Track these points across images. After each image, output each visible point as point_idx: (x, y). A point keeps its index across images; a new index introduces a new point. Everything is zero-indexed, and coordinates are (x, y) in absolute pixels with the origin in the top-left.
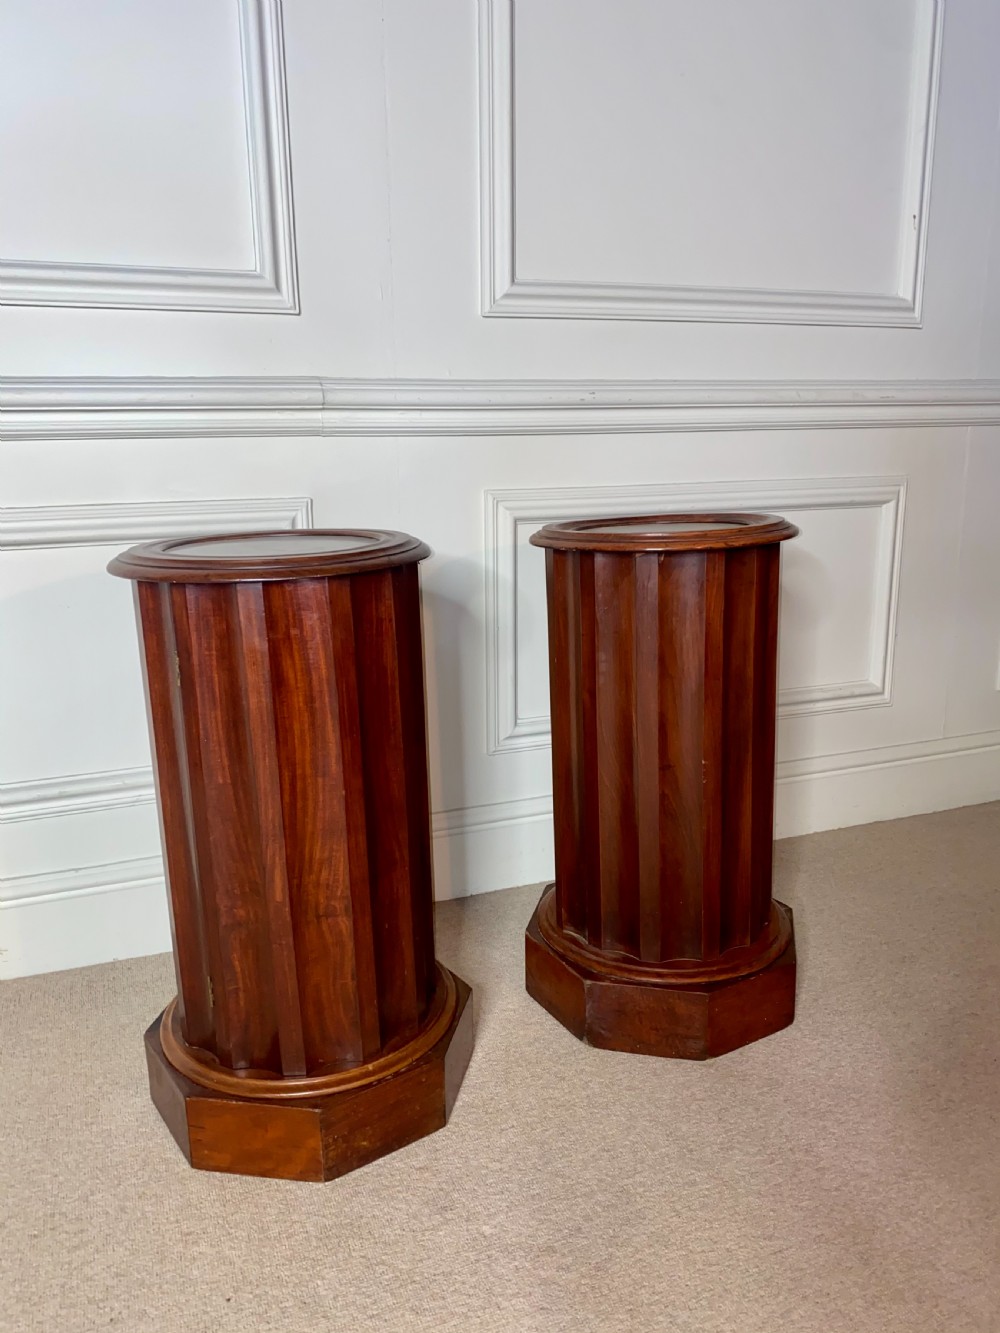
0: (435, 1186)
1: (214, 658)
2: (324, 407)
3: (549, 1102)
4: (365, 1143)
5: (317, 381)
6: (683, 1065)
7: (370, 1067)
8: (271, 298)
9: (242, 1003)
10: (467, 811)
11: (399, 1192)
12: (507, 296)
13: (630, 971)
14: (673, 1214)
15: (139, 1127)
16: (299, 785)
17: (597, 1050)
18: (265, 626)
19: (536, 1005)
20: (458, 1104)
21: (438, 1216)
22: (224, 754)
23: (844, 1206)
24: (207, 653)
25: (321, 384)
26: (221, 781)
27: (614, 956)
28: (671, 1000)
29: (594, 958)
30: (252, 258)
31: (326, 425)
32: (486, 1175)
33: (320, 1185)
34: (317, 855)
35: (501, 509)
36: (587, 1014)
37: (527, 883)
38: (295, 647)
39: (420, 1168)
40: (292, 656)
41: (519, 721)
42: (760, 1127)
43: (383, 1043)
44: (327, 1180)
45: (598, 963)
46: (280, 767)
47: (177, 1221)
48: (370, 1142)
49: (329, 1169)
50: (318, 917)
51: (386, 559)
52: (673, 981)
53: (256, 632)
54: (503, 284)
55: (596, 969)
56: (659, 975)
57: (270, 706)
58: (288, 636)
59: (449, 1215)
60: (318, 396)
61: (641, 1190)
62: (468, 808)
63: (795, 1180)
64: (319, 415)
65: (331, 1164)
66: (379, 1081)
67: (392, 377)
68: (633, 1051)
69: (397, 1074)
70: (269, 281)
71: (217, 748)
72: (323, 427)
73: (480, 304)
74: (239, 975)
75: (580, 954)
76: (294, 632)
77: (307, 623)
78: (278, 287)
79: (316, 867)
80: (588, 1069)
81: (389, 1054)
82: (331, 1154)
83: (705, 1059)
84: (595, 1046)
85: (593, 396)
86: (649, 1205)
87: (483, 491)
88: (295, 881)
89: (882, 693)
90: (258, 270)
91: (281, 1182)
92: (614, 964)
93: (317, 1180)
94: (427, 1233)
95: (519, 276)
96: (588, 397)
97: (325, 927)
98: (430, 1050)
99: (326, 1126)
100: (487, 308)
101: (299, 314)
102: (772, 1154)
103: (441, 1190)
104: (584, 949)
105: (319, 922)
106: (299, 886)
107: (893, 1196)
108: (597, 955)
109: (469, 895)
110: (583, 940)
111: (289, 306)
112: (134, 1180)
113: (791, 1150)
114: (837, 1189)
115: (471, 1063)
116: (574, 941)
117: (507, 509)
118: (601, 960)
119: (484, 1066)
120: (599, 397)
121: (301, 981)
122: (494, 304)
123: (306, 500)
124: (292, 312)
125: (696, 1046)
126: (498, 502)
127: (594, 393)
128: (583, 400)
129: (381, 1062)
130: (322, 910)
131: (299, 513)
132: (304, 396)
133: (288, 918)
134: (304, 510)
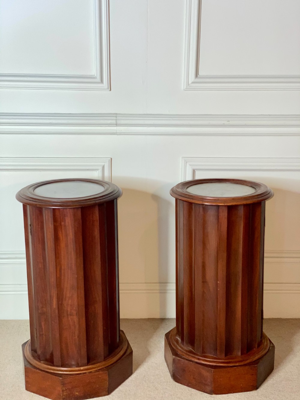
1: (40, 228)
2: (117, 125)
4: (77, 393)
6: (203, 395)
7: (82, 368)
8: (101, 85)
9: (44, 339)
10: (168, 284)
12: (193, 83)
13: (190, 356)
16: (63, 271)
18: (53, 221)
19: (165, 364)
24: (38, 226)
25: (116, 117)
28: (200, 369)
29: (180, 348)
30: (94, 71)
31: (117, 132)
34: (68, 295)
35: (188, 165)
36: (173, 369)
38: (63, 228)
40: (62, 231)
46: (56, 265)
48: (79, 393)
50: (67, 315)
51: (94, 202)
52: (203, 362)
53: (50, 223)
54: (192, 78)
55: (179, 353)
56: (199, 359)
57: (54, 246)
58: (61, 224)
60: (114, 122)
62: (170, 283)
64: (115, 128)
65: (64, 397)
66: (83, 373)
67: (146, 113)
68: (188, 386)
69: (90, 372)
70: (98, 79)
73: (183, 85)
74: (44, 330)
75: (176, 347)
76: (63, 223)
77: (67, 221)
78: (102, 81)
79: (67, 299)
81: (90, 365)
82: (65, 394)
83: (212, 394)
84: (175, 381)
87: (181, 158)
88: (60, 303)
90: (95, 75)
92: (185, 352)
95: (201, 73)
96: (226, 123)
97: (70, 319)
98: (105, 367)
99: (63, 384)
100: (185, 87)
101: (110, 90)
104: (178, 345)
105: (68, 317)
106: (61, 304)
109: (167, 318)
110: (180, 341)
111: (106, 88)
116: (177, 342)
117: (190, 165)
118: (182, 350)
119: (133, 379)
120: (231, 123)
121: (61, 335)
122: (188, 85)
123: (109, 159)
124: (107, 90)
125: (209, 389)
126: (186, 162)
127: (229, 121)
128: (224, 124)
129: (86, 367)
130: (69, 313)
131: (106, 163)
132: (109, 122)
133: (57, 314)
134: (108, 162)
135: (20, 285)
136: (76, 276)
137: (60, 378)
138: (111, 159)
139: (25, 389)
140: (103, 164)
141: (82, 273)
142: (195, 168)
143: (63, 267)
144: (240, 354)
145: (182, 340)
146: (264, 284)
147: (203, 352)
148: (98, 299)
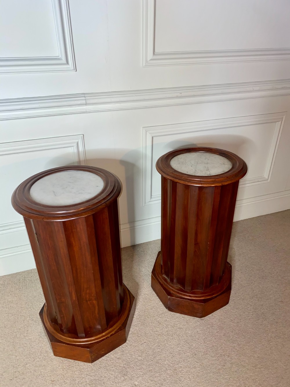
0: (122, 366)
1: (48, 237)
2: (86, 104)
3: (156, 333)
5: (84, 96)
7: (104, 334)
8: (66, 66)
9: (65, 319)
11: (112, 367)
12: (151, 60)
13: (182, 294)
14: (189, 379)
15: (39, 338)
16: (78, 270)
17: (170, 312)
19: (154, 293)
20: (130, 332)
21: (123, 378)
22: (54, 262)
23: (237, 378)
24: (46, 235)
25: (85, 97)
26: (54, 268)
27: (177, 288)
28: (193, 304)
29: (172, 288)
30: (58, 51)
32: (137, 362)
33: (90, 364)
34: (85, 287)
35: (148, 133)
36: (168, 304)
37: (153, 240)
38: (75, 234)
40: (74, 237)
41: (152, 197)
42: (216, 346)
43: (107, 326)
44: (92, 363)
46: (72, 267)
47: (50, 376)
48: (104, 352)
50: (87, 301)
52: (194, 298)
54: (150, 55)
55: (172, 292)
57: (67, 252)
59: (126, 377)
60: (84, 102)
61: (180, 369)
63: (224, 367)
64: (85, 107)
65: (93, 359)
66: (106, 338)
67: (110, 91)
69: (112, 335)
70: (64, 61)
71: (52, 260)
72: (86, 111)
73: (142, 63)
74: (64, 313)
75: (167, 286)
76: (74, 230)
77: (78, 227)
78: (67, 63)
79: (85, 290)
80: (168, 320)
81: (109, 329)
82: (93, 357)
83: (202, 318)
84: (170, 311)
86: (182, 375)
87: (142, 128)
89: (268, 180)
90: (60, 56)
91: (79, 362)
92: (177, 291)
93: (89, 362)
94: (120, 384)
95: (156, 51)
96: (179, 95)
97: (89, 303)
98: (122, 325)
99: (91, 352)
100: (144, 65)
101: (76, 71)
102: (218, 357)
103: (124, 367)
104: (168, 284)
105: (87, 303)
106: (80, 295)
107: (252, 375)
108: (172, 287)
109: (136, 244)
110: (169, 280)
111: (72, 69)
112: (38, 360)
113: (224, 355)
114: (236, 372)
115: (134, 316)
116: (165, 280)
117: (150, 133)
118: (174, 289)
120: (183, 94)
122: (147, 62)
123: (81, 135)
124: (73, 71)
125: (199, 315)
126: (147, 131)
127: (181, 93)
128: (177, 96)
129: (107, 332)
131: (79, 140)
132: (79, 102)
133: (77, 304)
134: (81, 139)
137: (88, 349)
138: (84, 135)
139: (53, 354)
140: (78, 140)
141: (97, 268)
142: (153, 135)
147: (192, 289)
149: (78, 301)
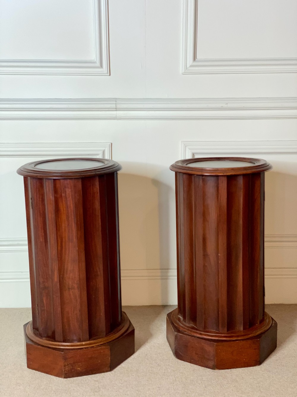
1: (41, 201)
2: (116, 109)
4: (79, 369)
5: (115, 100)
6: (206, 370)
8: (100, 70)
9: (46, 314)
12: (191, 66)
16: (64, 244)
18: (53, 192)
21: (93, 393)
22: (43, 232)
24: (39, 199)
25: (116, 101)
26: (42, 240)
27: (189, 326)
28: (203, 343)
30: (94, 56)
31: (117, 116)
32: (115, 386)
33: (63, 379)
34: (69, 268)
35: (187, 149)
36: (175, 345)
38: (63, 199)
39: (96, 381)
40: (62, 202)
43: (89, 337)
44: (65, 378)
45: (182, 327)
46: (57, 238)
48: (81, 368)
49: (66, 374)
50: (69, 289)
52: (205, 337)
53: (51, 194)
54: (190, 61)
55: (181, 329)
56: (201, 334)
57: (55, 218)
58: (61, 196)
60: (114, 106)
62: (171, 269)
64: (115, 113)
65: (66, 372)
66: (85, 348)
67: (145, 98)
68: (190, 362)
69: (93, 347)
70: (98, 64)
71: (41, 230)
73: (181, 69)
74: (45, 305)
76: (63, 195)
77: (67, 192)
78: (101, 66)
79: (68, 272)
81: (91, 340)
82: (67, 369)
83: (214, 369)
84: (178, 358)
85: (227, 105)
87: (180, 142)
88: (61, 276)
90: (95, 60)
91: (51, 376)
92: (188, 328)
93: (61, 377)
95: (199, 57)
96: (225, 106)
97: (71, 292)
99: (65, 359)
100: (183, 72)
101: (110, 75)
103: (98, 387)
104: (180, 323)
105: (69, 291)
106: (63, 278)
108: (183, 324)
109: (169, 305)
110: (182, 319)
111: (105, 73)
112: (10, 368)
116: (179, 319)
117: (190, 149)
120: (230, 105)
121: (62, 309)
122: (186, 69)
123: (109, 143)
124: (107, 75)
125: (211, 363)
126: (186, 146)
127: (227, 104)
128: (222, 107)
129: (88, 342)
130: (70, 287)
131: (106, 149)
132: (109, 106)
133: (59, 287)
134: (108, 147)
135: (22, 272)
136: (77, 248)
137: (62, 353)
138: (112, 144)
139: (27, 367)
140: (104, 148)
141: (83, 246)
142: (194, 151)
143: (64, 240)
144: (242, 329)
145: (184, 317)
146: (265, 270)
147: (205, 327)
148: (99, 273)
149: (60, 284)
